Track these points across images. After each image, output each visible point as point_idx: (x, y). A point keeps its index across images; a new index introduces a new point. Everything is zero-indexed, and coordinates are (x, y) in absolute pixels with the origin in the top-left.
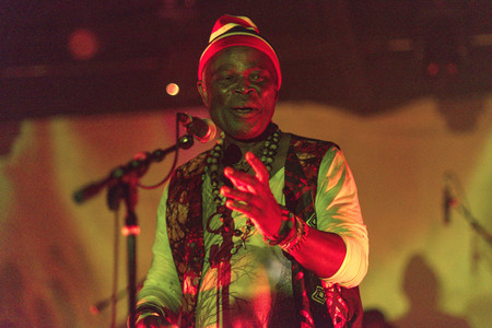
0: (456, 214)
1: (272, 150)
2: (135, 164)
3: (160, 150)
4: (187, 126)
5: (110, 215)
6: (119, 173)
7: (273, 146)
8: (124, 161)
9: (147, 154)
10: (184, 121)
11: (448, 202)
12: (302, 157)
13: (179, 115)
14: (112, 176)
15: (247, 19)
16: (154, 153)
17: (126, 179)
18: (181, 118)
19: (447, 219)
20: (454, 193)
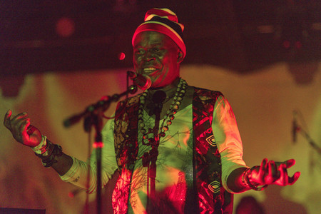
0: (300, 136)
2: (102, 103)
3: (116, 95)
5: (86, 135)
6: (91, 109)
9: (109, 97)
10: (131, 76)
11: (296, 129)
13: (128, 72)
14: (87, 111)
16: (113, 96)
17: (96, 113)
19: (294, 140)
20: (299, 123)
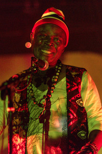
1: (59, 70)
4: (36, 63)
7: (60, 68)
8: (8, 79)
10: (34, 61)
12: (74, 74)
13: (32, 58)
15: (61, 12)
18: (33, 59)
